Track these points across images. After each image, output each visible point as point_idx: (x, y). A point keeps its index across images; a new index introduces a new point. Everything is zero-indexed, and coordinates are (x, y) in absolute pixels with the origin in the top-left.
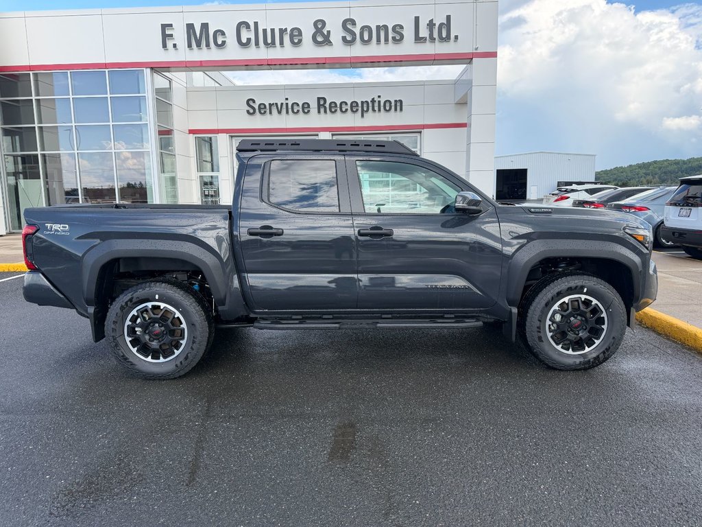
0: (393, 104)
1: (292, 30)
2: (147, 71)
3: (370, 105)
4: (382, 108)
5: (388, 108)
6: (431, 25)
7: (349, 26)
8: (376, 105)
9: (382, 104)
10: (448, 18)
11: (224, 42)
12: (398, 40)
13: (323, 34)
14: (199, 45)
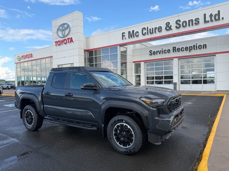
0: (202, 46)
1: (159, 27)
2: (119, 47)
3: (193, 47)
4: (198, 48)
5: (200, 48)
6: (211, 16)
7: (178, 23)
8: (195, 47)
9: (198, 46)
10: (219, 11)
11: (138, 35)
12: (197, 24)
13: (169, 27)
14: (131, 37)
